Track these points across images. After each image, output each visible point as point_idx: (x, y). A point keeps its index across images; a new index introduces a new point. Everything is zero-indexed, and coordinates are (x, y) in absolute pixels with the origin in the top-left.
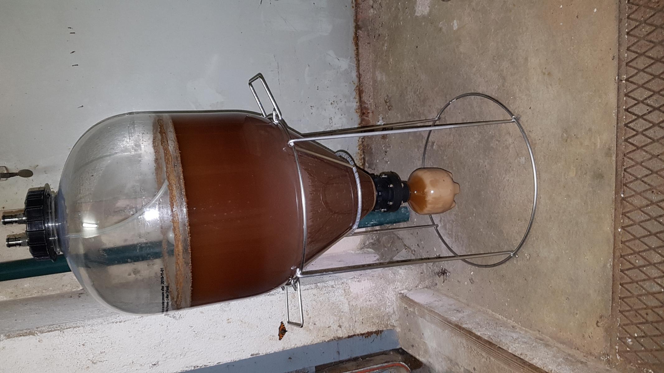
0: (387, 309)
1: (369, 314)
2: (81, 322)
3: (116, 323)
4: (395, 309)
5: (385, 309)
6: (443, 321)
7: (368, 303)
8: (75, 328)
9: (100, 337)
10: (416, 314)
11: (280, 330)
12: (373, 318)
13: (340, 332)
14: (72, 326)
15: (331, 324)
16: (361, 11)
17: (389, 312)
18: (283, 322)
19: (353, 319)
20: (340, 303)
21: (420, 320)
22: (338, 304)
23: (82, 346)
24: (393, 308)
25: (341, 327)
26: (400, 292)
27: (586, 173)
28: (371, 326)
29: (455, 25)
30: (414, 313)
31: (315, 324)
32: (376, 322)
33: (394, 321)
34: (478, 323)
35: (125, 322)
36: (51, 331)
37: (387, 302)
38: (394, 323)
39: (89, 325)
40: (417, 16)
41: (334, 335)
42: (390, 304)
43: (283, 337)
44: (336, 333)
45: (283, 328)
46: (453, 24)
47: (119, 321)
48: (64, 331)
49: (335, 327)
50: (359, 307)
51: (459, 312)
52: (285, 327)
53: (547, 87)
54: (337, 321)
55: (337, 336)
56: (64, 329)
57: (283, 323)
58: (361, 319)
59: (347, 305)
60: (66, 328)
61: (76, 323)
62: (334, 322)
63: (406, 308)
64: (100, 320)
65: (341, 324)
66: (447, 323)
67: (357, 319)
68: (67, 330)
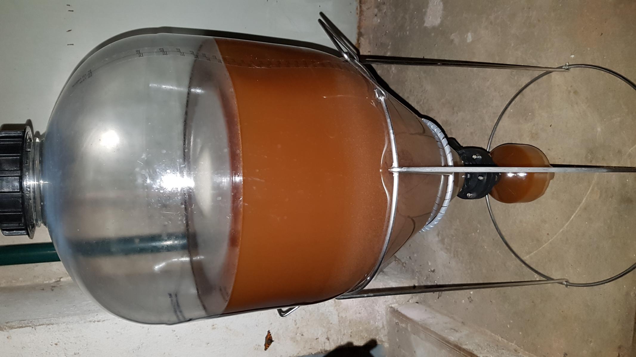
0: (376, 323)
1: (358, 327)
2: (56, 319)
3: (94, 322)
4: (385, 323)
5: (374, 323)
6: (440, 340)
7: (358, 315)
8: (48, 325)
9: (75, 336)
10: (408, 330)
11: (267, 339)
12: (362, 331)
13: (327, 344)
14: (45, 323)
15: (319, 335)
16: (364, 18)
17: (378, 326)
18: (271, 331)
19: (341, 332)
20: (329, 313)
21: (413, 337)
22: (327, 315)
23: (55, 345)
24: (383, 322)
25: (329, 340)
26: (390, 306)
27: (613, 196)
28: (359, 340)
29: (470, 38)
30: (406, 329)
31: (302, 335)
32: (364, 336)
33: (383, 336)
34: (478, 345)
35: (104, 322)
36: (22, 327)
37: (377, 316)
38: (383, 338)
39: (64, 323)
40: (426, 27)
41: (321, 348)
42: (379, 318)
43: (268, 347)
44: (323, 345)
45: (270, 337)
46: (467, 36)
47: (97, 320)
48: (36, 327)
49: (323, 339)
50: (348, 319)
51: (457, 331)
52: (271, 337)
53: (572, 106)
54: (326, 333)
55: (324, 349)
56: (37, 326)
57: (270, 333)
58: (350, 332)
59: (336, 317)
60: (38, 324)
61: (50, 319)
62: (322, 334)
63: (397, 323)
64: (76, 318)
65: (329, 336)
66: (444, 342)
67: (345, 332)
68: (40, 327)
